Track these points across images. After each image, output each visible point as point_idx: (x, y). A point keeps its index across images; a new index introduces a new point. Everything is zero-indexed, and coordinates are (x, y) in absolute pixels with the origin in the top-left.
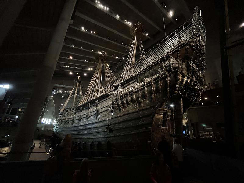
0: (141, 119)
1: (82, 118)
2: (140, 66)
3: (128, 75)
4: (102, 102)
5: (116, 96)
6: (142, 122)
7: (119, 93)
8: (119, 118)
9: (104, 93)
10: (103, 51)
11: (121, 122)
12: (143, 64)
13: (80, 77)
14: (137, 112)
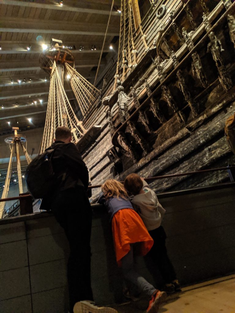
0: (206, 149)
2: (160, 18)
3: (135, 57)
5: (118, 117)
6: (211, 155)
7: (123, 107)
9: (85, 131)
10: (53, 40)
12: (165, 11)
13: (18, 128)
14: (188, 135)
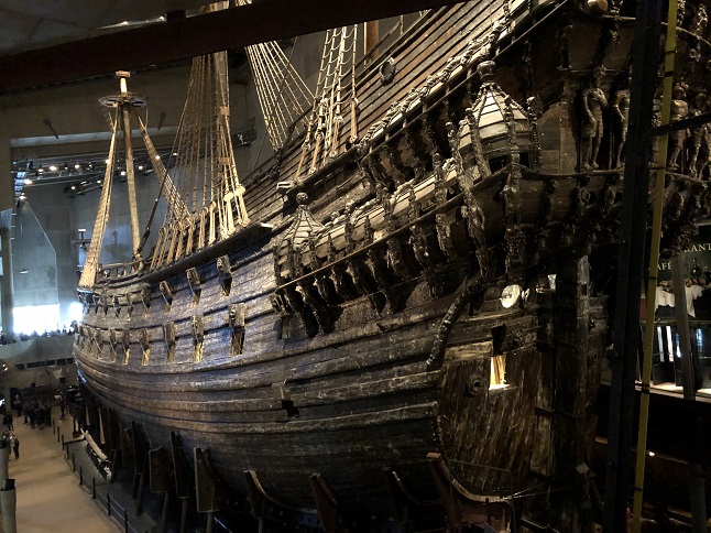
0: (396, 369)
1: (177, 338)
2: (385, 83)
4: (247, 263)
6: (398, 381)
8: (317, 356)
9: (246, 219)
11: (326, 375)
12: (394, 75)
13: (128, 74)
